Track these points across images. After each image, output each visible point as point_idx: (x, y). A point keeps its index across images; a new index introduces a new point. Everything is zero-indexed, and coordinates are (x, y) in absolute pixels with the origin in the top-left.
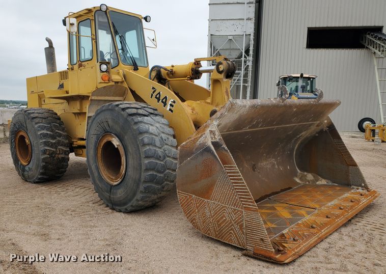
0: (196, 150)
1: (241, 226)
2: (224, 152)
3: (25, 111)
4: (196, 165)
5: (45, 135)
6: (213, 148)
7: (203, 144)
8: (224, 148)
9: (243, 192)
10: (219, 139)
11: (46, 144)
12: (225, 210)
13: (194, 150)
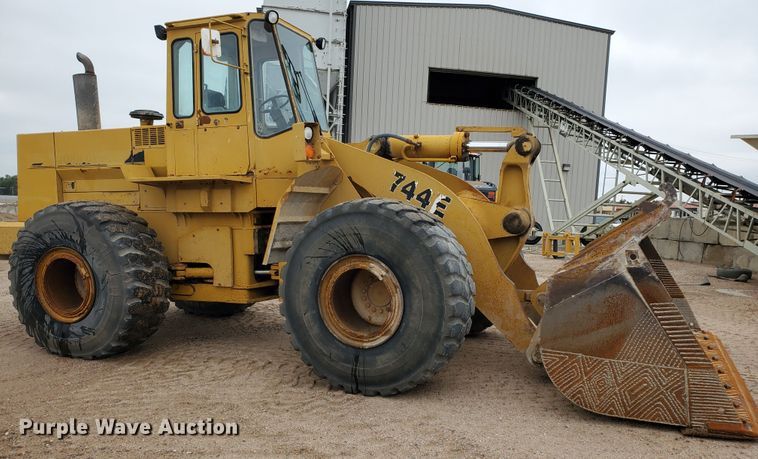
0: (591, 281)
1: (679, 394)
2: (652, 283)
3: (77, 208)
4: (589, 306)
5: (134, 258)
6: (629, 277)
7: (610, 272)
8: (653, 278)
9: (687, 342)
10: (645, 264)
11: (137, 275)
12: (646, 372)
13: (587, 281)
